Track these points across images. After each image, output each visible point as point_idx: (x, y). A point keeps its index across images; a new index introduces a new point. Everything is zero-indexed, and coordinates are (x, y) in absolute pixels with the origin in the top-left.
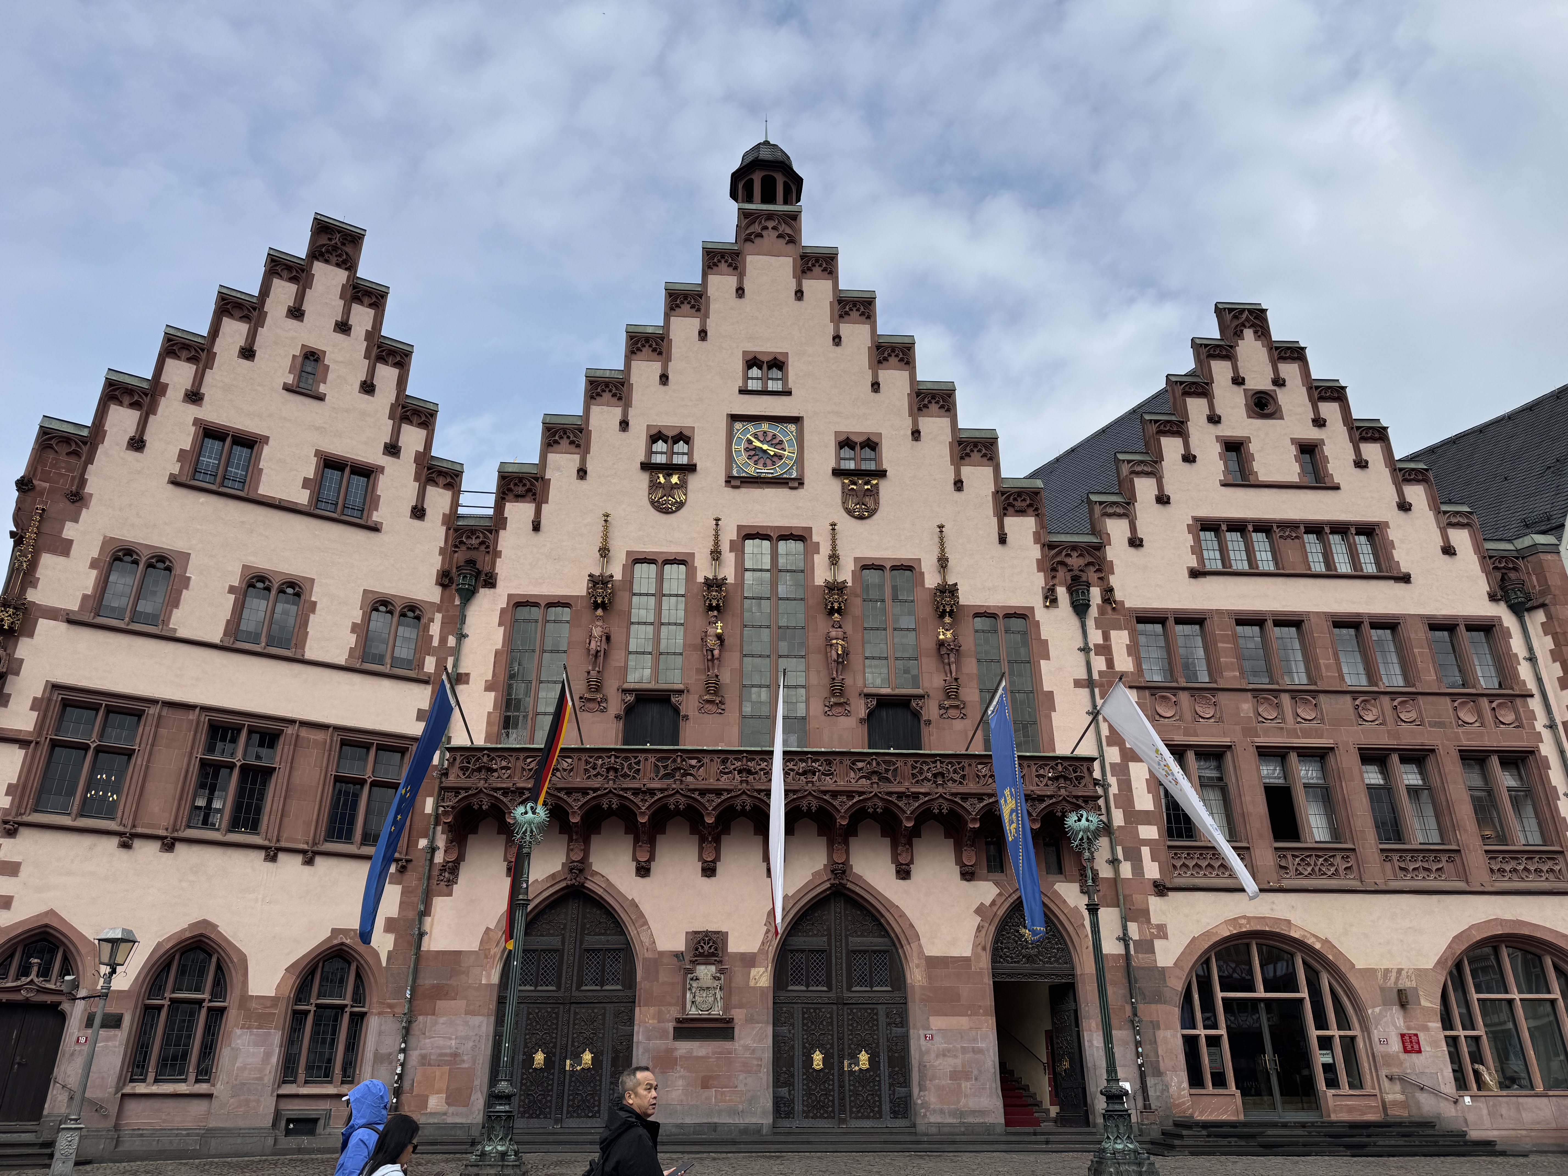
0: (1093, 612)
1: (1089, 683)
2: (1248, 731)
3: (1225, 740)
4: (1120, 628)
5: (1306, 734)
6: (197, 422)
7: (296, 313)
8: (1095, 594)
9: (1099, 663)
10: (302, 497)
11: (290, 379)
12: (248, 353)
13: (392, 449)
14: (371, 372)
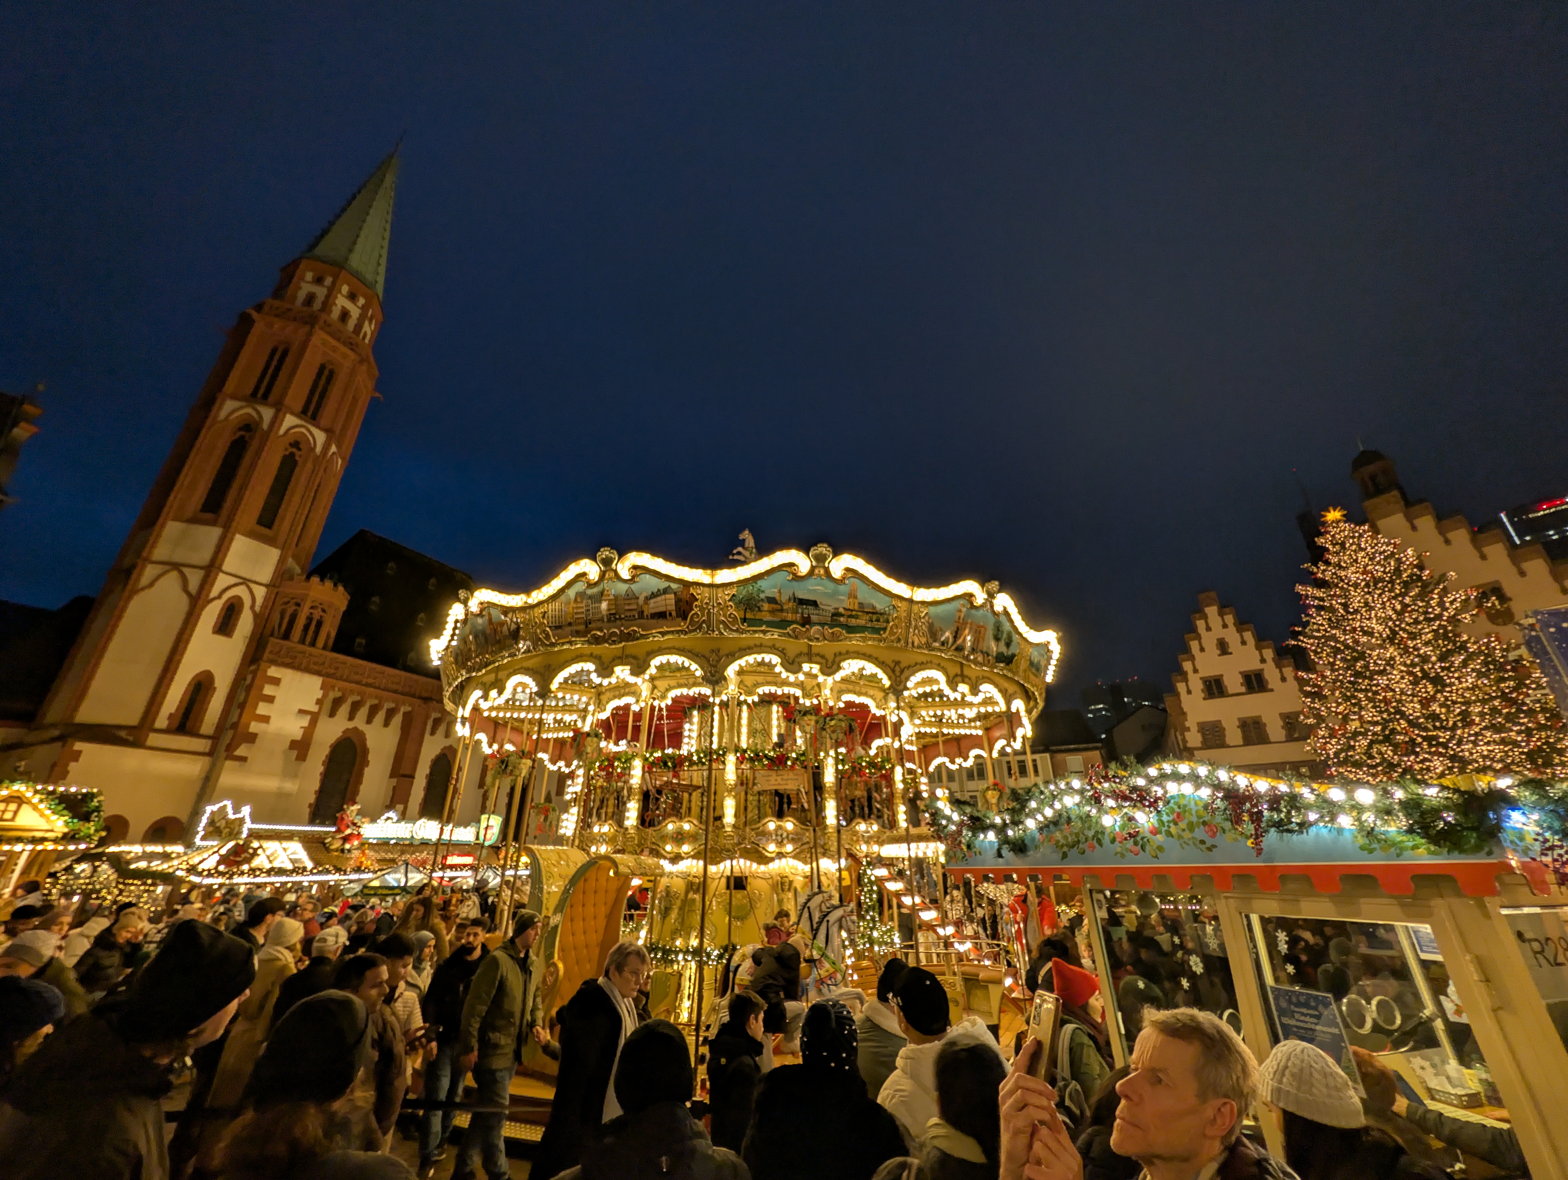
6: (1201, 678)
7: (1209, 629)
10: (1243, 689)
11: (1218, 652)
12: (1202, 649)
13: (1263, 661)
14: (1242, 637)
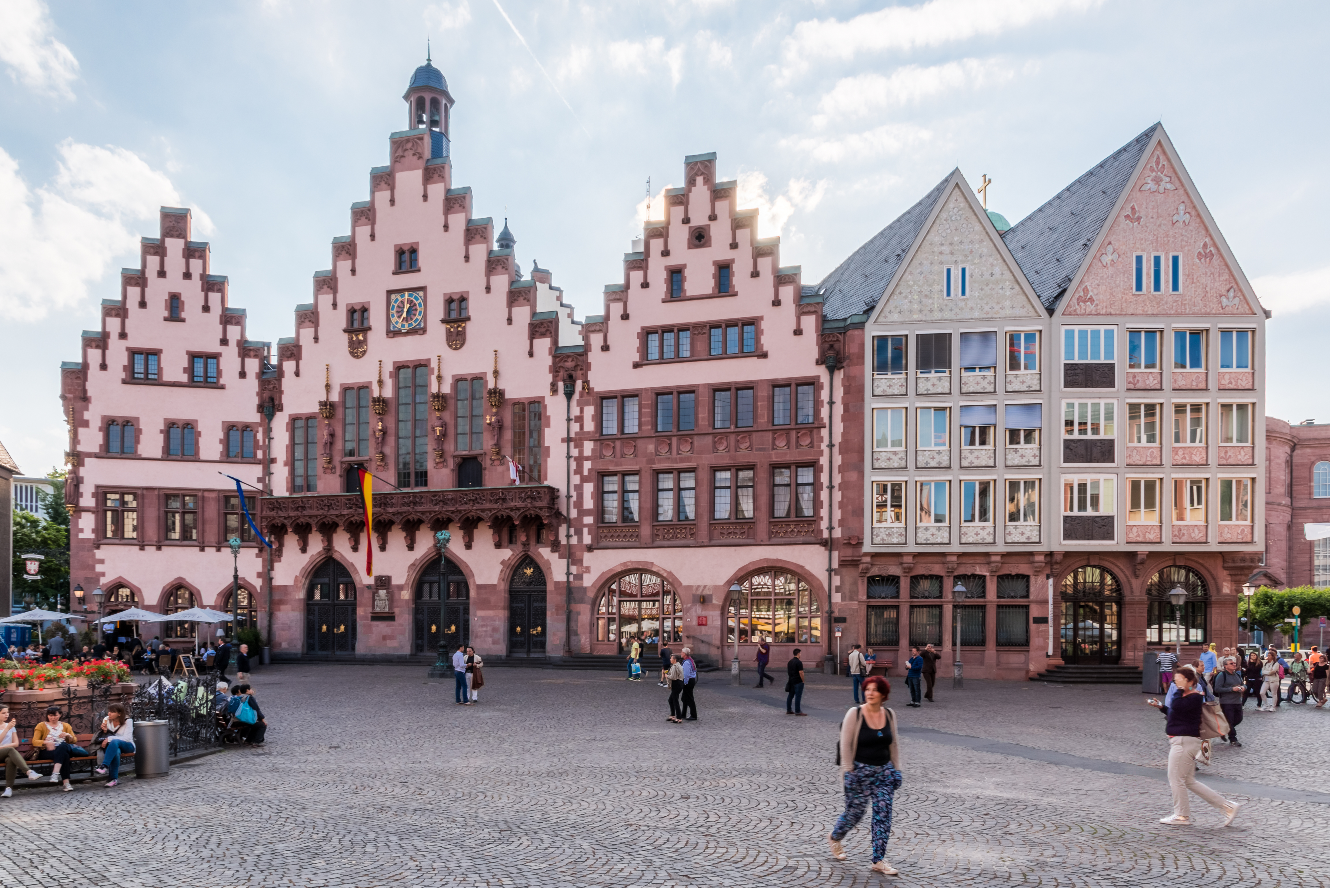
0: (576, 396)
1: (568, 440)
2: (651, 461)
3: (636, 467)
4: (589, 405)
5: (682, 460)
6: (127, 349)
7: (162, 274)
8: (579, 384)
9: (575, 427)
10: (184, 378)
11: (166, 313)
12: (143, 304)
13: (224, 341)
14: (207, 299)
